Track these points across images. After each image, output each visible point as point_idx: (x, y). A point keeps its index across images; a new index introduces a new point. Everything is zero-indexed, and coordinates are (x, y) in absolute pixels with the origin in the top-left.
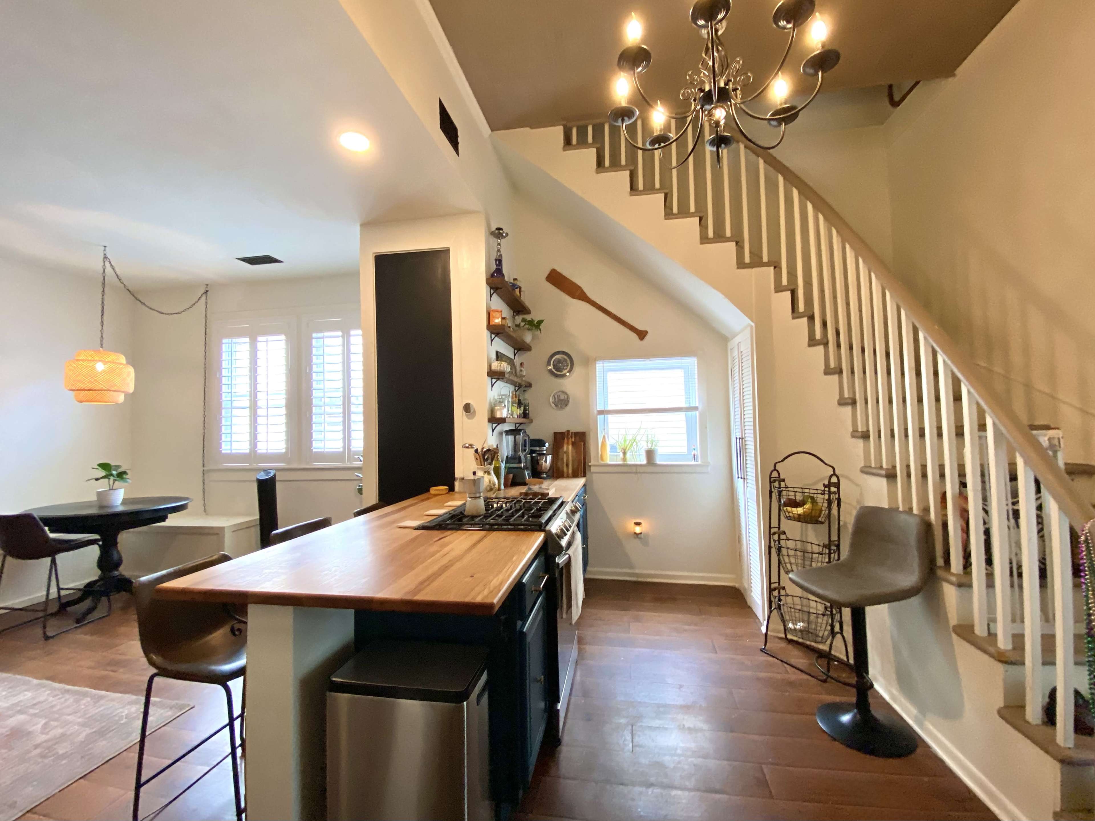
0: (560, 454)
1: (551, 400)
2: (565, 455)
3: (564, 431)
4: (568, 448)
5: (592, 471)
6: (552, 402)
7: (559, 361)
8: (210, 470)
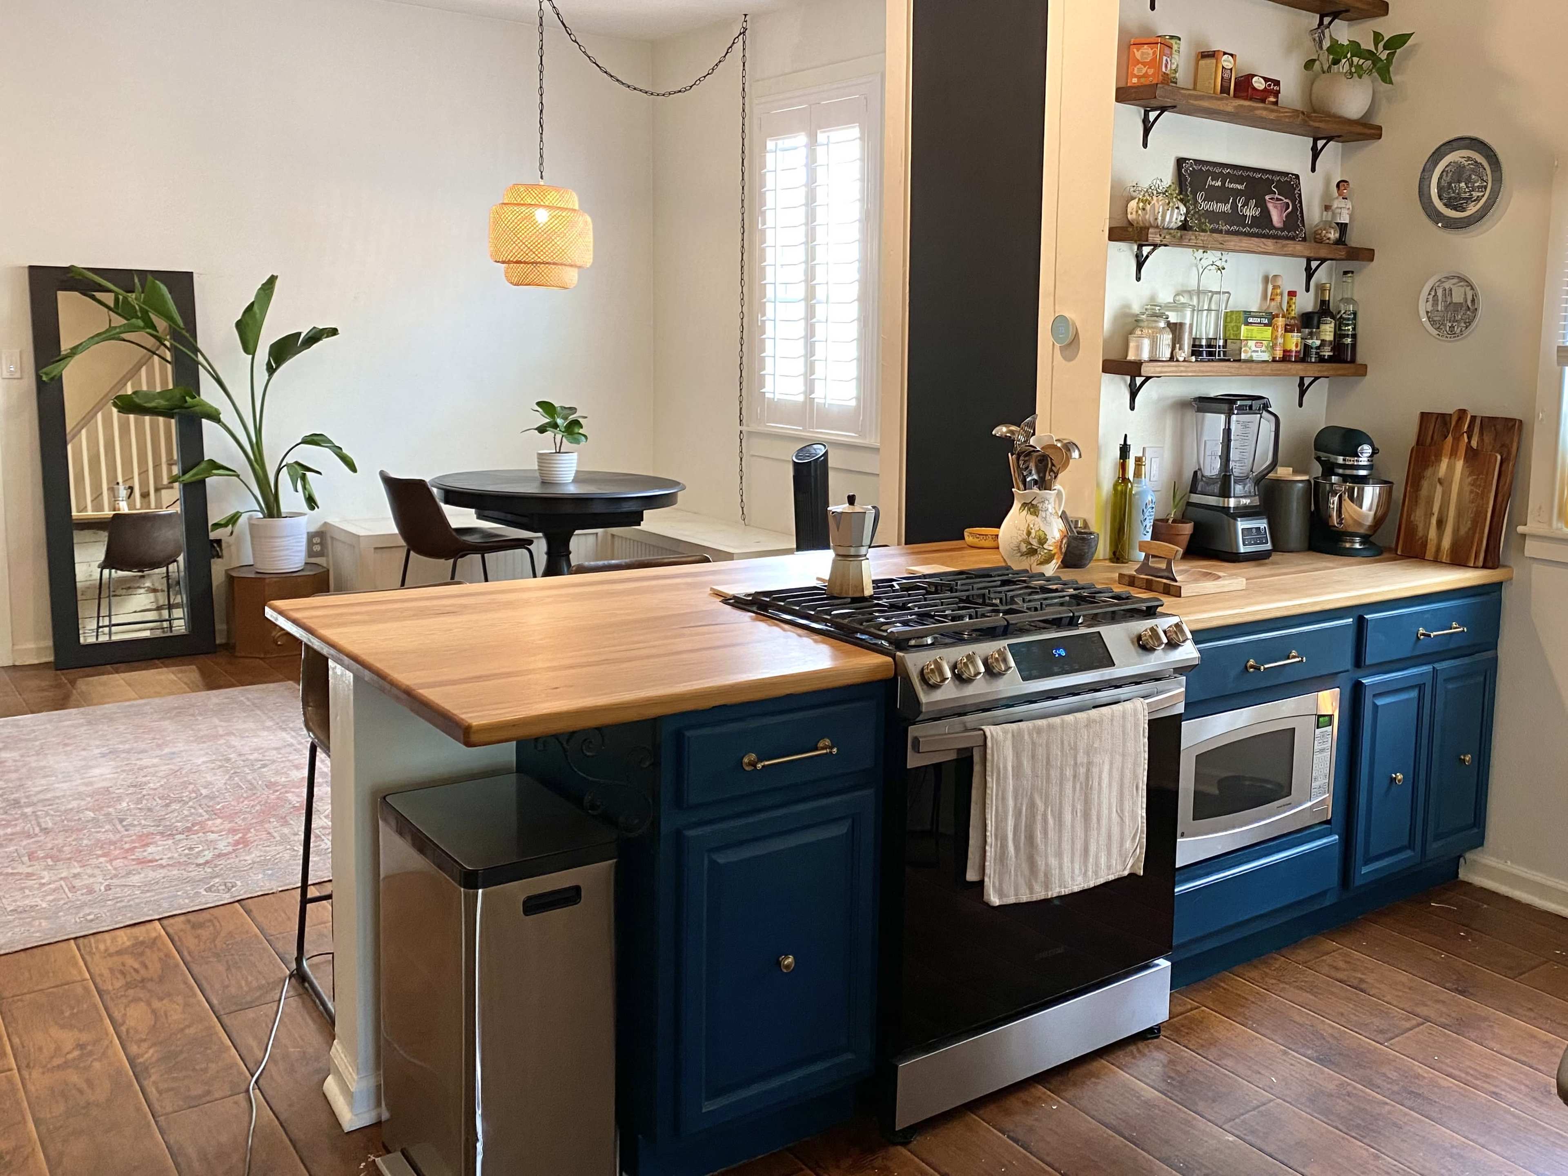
0: (1425, 484)
1: (1423, 307)
2: (1439, 489)
3: (1450, 411)
4: (1451, 468)
5: (1527, 553)
6: (1427, 312)
7: (1458, 173)
8: (750, 433)
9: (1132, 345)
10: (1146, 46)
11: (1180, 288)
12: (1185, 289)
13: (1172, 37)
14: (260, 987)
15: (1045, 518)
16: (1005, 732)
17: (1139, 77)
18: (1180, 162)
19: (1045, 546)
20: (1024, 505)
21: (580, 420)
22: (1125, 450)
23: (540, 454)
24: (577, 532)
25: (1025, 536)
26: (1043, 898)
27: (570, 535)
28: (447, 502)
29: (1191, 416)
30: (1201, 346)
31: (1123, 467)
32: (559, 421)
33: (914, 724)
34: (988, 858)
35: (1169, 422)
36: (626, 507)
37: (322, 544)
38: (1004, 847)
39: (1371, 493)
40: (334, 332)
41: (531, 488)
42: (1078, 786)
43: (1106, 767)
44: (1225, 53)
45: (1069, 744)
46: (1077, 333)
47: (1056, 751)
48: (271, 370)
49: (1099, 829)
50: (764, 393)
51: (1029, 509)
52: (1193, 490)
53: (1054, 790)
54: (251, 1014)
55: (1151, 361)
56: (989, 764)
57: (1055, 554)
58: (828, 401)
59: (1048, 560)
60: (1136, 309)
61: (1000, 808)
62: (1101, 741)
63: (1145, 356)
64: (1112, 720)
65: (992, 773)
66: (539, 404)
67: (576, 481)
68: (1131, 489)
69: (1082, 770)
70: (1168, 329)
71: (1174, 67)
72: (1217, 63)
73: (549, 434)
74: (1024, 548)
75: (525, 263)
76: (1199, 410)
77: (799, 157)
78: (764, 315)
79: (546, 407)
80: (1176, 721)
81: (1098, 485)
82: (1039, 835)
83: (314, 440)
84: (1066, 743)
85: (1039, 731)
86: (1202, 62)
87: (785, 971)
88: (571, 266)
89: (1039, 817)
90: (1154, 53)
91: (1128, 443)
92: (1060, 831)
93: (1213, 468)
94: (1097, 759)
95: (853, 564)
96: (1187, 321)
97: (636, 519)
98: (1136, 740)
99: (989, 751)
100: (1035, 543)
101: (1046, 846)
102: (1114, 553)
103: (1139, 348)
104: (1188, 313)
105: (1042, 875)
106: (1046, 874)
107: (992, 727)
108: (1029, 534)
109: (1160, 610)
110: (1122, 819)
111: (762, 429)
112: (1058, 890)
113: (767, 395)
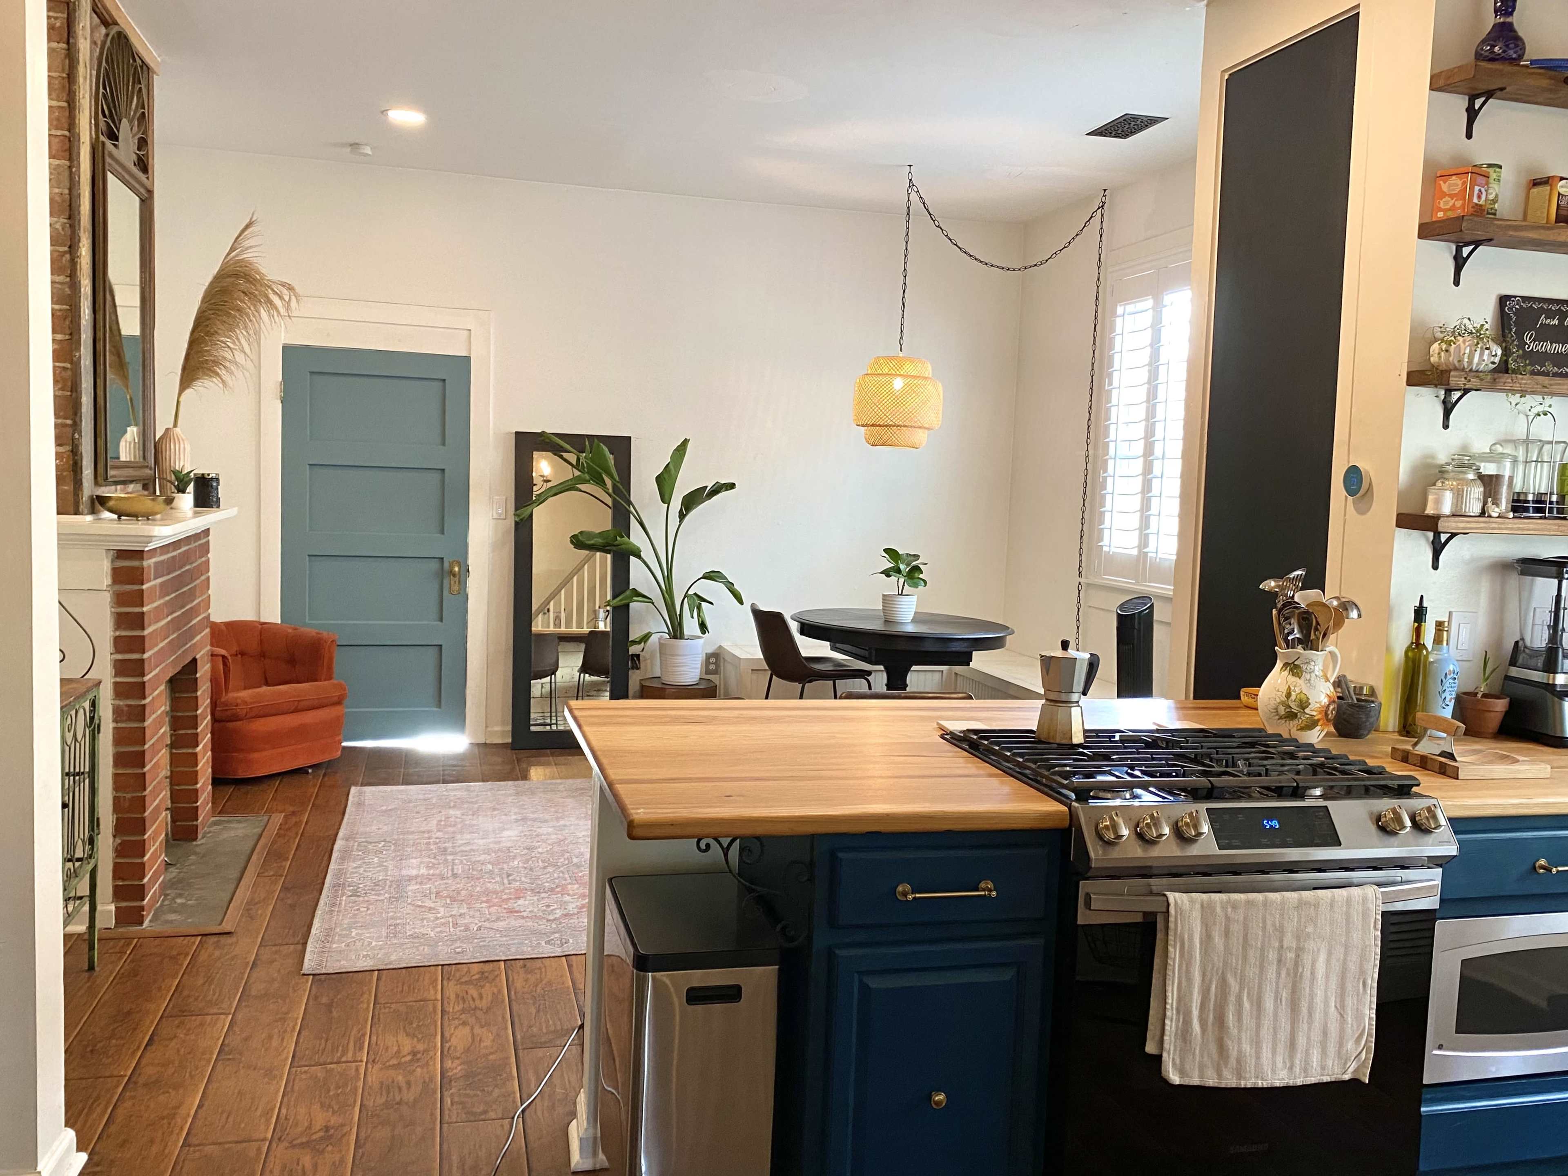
8: (1088, 585)
9: (1431, 498)
10: (1454, 177)
11: (1502, 437)
12: (1509, 438)
13: (1490, 166)
14: (555, 1031)
15: (1309, 680)
16: (1192, 902)
17: (1445, 211)
18: (1503, 300)
19: (1307, 711)
20: (1286, 665)
21: (921, 566)
22: (1420, 613)
23: (884, 595)
24: (914, 668)
25: (1285, 698)
26: (1234, 1086)
27: (908, 670)
28: (802, 633)
29: (1514, 580)
30: (1527, 502)
31: (1418, 631)
32: (902, 567)
33: (1087, 879)
34: (1167, 1033)
35: (1485, 587)
36: (955, 647)
37: (717, 664)
38: (1187, 1023)
40: (732, 486)
41: (875, 626)
42: (1284, 973)
43: (1322, 958)
44: (1562, 179)
45: (1274, 925)
46: (1370, 484)
47: (1256, 929)
48: (682, 516)
49: (1310, 1022)
50: (1102, 546)
51: (1291, 670)
52: (1513, 662)
53: (1252, 972)
54: (540, 1053)
55: (1454, 515)
56: (1171, 933)
57: (1318, 720)
58: (1160, 555)
59: (1311, 725)
60: (1442, 458)
61: (1184, 982)
62: (1315, 925)
63: (1446, 509)
64: (1332, 906)
65: (1175, 941)
66: (885, 550)
67: (914, 621)
68: (1427, 657)
69: (1291, 955)
70: (1479, 482)
71: (1491, 197)
72: (1551, 189)
73: (894, 579)
74: (1282, 710)
75: (880, 426)
76: (1523, 573)
77: (1147, 319)
78: (1106, 471)
79: (891, 553)
80: (1427, 918)
81: (1389, 650)
82: (1230, 1018)
83: (711, 576)
84: (1269, 923)
85: (1235, 906)
86: (1535, 190)
87: (934, 1106)
88: (920, 427)
89: (1232, 999)
90: (1464, 183)
91: (1425, 605)
92: (1258, 1018)
93: (1539, 639)
94: (1310, 945)
95: (1061, 711)
96: (1507, 474)
97: (965, 659)
98: (1365, 930)
99: (1172, 919)
100: (1295, 706)
101: (1240, 1029)
102: (1403, 724)
103: (1438, 502)
104: (1508, 464)
105: (1233, 1062)
106: (1238, 1061)
107: (1177, 894)
108: (1288, 695)
109: (1414, 789)
110: (1342, 1016)
111: (1097, 581)
112: (1253, 1081)
113: (1105, 549)
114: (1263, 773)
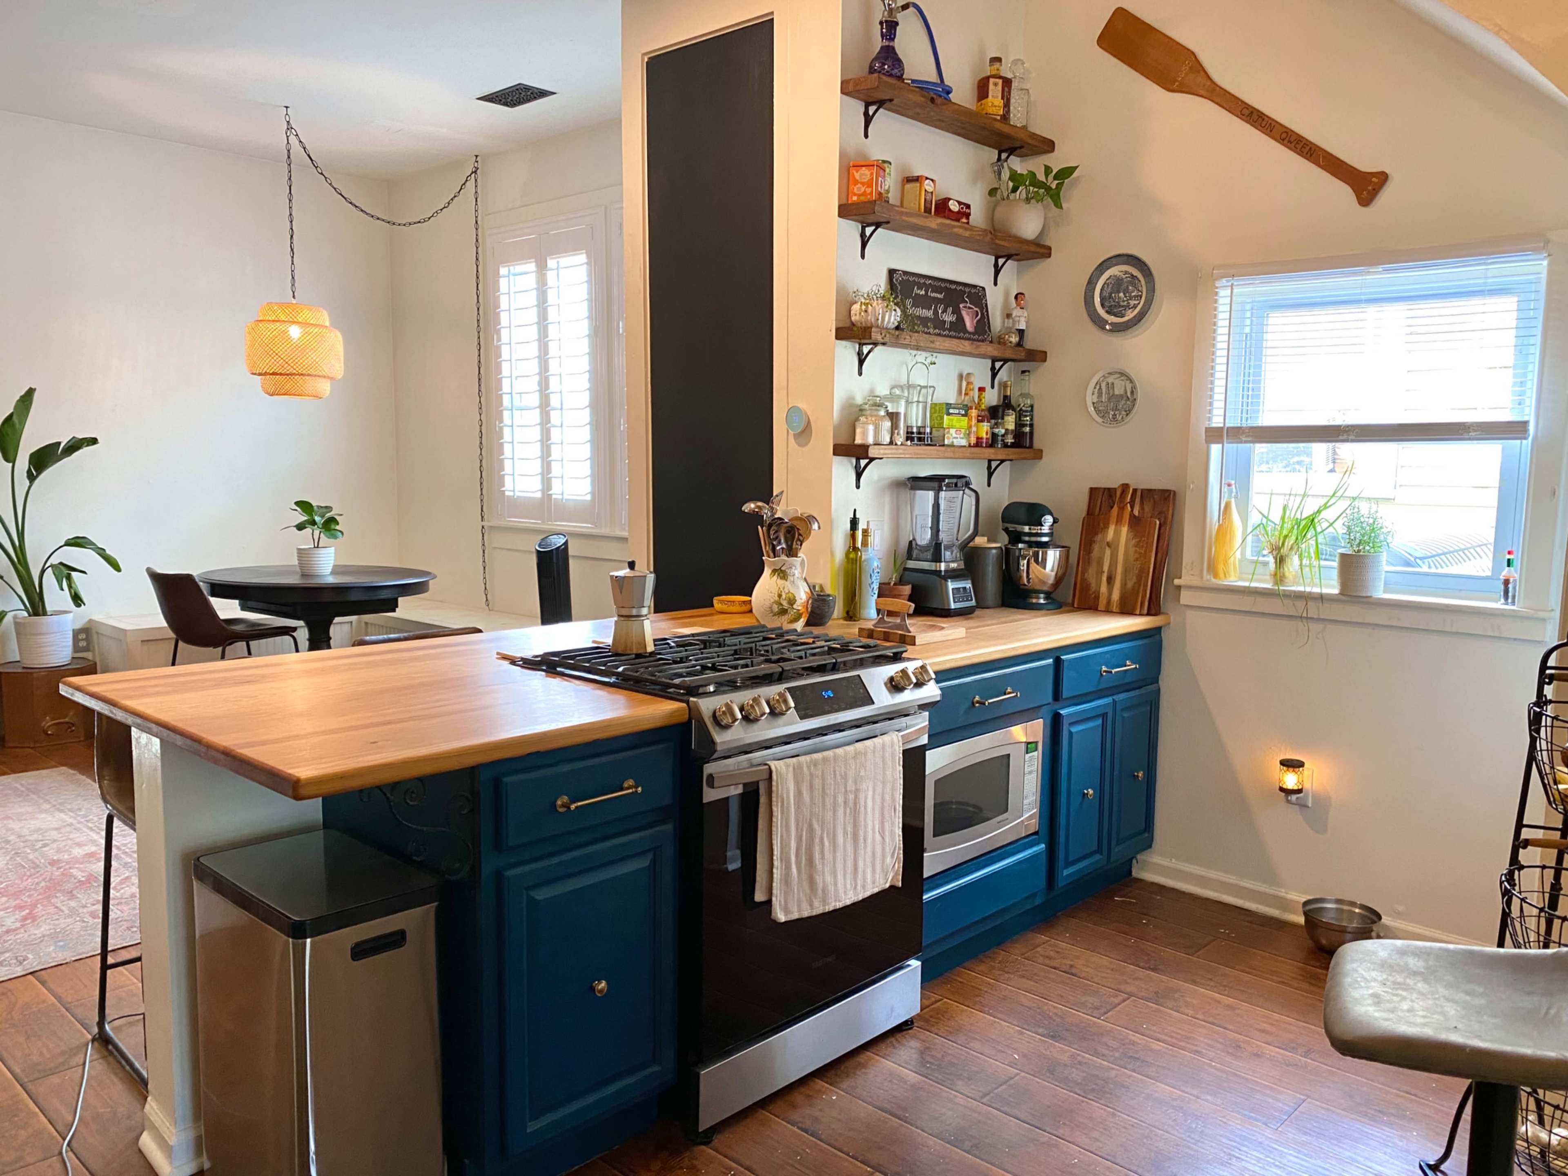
0: (1096, 548)
1: (1090, 399)
2: (1108, 552)
3: (1115, 486)
4: (1117, 533)
5: (1182, 601)
6: (1093, 403)
7: (1117, 284)
8: (491, 527)
9: (859, 430)
10: (863, 168)
11: (894, 383)
12: (898, 384)
13: (884, 161)
14: (62, 1054)
15: (793, 582)
16: (787, 766)
17: (856, 196)
18: (891, 272)
19: (795, 606)
20: (774, 570)
21: (336, 517)
22: (854, 522)
23: (299, 549)
24: (336, 619)
25: (777, 598)
26: (822, 912)
27: (330, 623)
28: (213, 595)
29: (906, 494)
30: (912, 433)
31: (853, 537)
32: (317, 519)
33: (708, 762)
34: (775, 880)
35: (887, 499)
36: (380, 595)
37: (89, 639)
38: (788, 867)
39: (1052, 556)
40: (93, 441)
41: (293, 580)
42: (848, 811)
43: (870, 793)
44: (927, 178)
45: (841, 775)
46: (809, 421)
47: (830, 780)
48: (32, 477)
49: (865, 847)
50: (504, 492)
51: (778, 574)
52: (910, 556)
53: (829, 815)
55: (874, 444)
56: (774, 795)
57: (802, 614)
58: (565, 497)
59: (796, 620)
60: (859, 399)
61: (785, 835)
62: (865, 770)
63: (870, 440)
64: (874, 752)
65: (777, 802)
66: (297, 503)
67: (334, 572)
68: (861, 557)
69: (851, 797)
70: (887, 417)
71: (886, 187)
72: (920, 186)
73: (308, 531)
74: (776, 608)
75: (281, 374)
76: (913, 488)
77: (531, 281)
78: (501, 421)
79: (304, 506)
80: (921, 750)
81: (832, 554)
82: (817, 856)
83: (77, 542)
84: (838, 773)
85: (815, 763)
86: (907, 185)
87: (598, 995)
88: (324, 377)
89: (817, 840)
90: (871, 174)
91: (857, 516)
92: (834, 852)
93: (924, 538)
94: (864, 786)
95: (635, 624)
96: (902, 410)
97: (392, 606)
98: (894, 768)
99: (774, 783)
100: (785, 604)
101: (823, 864)
102: (848, 613)
103: (864, 433)
104: (903, 403)
105: (820, 892)
106: (823, 891)
107: (776, 762)
108: (780, 596)
109: (904, 655)
110: (883, 838)
111: (503, 523)
112: (833, 904)
113: (507, 493)
114: (804, 656)
